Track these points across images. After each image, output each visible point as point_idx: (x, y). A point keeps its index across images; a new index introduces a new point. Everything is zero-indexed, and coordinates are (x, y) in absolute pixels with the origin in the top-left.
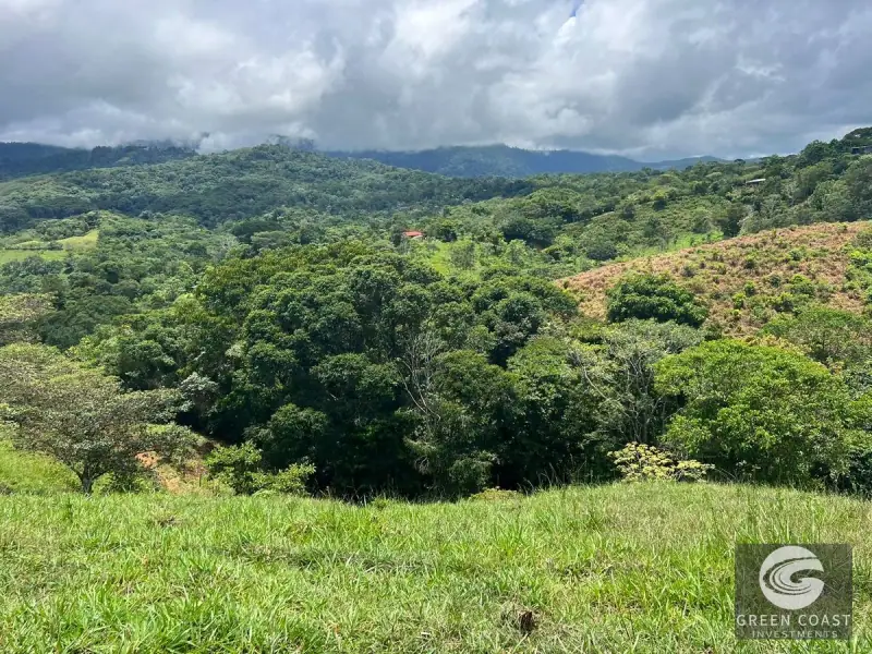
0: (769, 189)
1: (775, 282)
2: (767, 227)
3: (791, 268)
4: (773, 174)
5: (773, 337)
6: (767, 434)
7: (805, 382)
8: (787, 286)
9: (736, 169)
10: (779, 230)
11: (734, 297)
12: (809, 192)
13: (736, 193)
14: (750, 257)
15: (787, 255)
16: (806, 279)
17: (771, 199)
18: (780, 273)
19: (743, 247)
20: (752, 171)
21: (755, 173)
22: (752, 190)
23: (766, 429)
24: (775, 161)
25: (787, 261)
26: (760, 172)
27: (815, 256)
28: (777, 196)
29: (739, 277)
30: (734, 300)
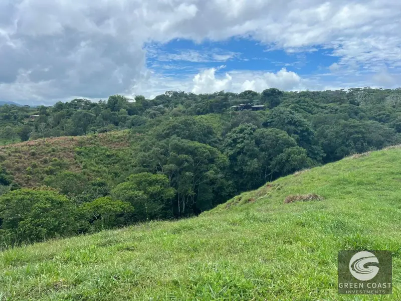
0: (41, 120)
1: (45, 162)
2: (41, 137)
3: (52, 155)
4: (43, 113)
5: (46, 186)
6: (43, 229)
7: (58, 204)
8: (51, 163)
9: (25, 109)
10: (46, 139)
11: (27, 169)
12: (58, 123)
13: (26, 121)
14: (33, 151)
15: (50, 149)
16: (59, 160)
17: (43, 125)
18: (48, 158)
19: (30, 146)
20: (33, 111)
21: (35, 112)
22: (33, 120)
23: (42, 227)
24: (43, 108)
25: (49, 152)
26: (37, 112)
27: (62, 150)
28: (45, 124)
29: (29, 160)
30: (27, 171)
